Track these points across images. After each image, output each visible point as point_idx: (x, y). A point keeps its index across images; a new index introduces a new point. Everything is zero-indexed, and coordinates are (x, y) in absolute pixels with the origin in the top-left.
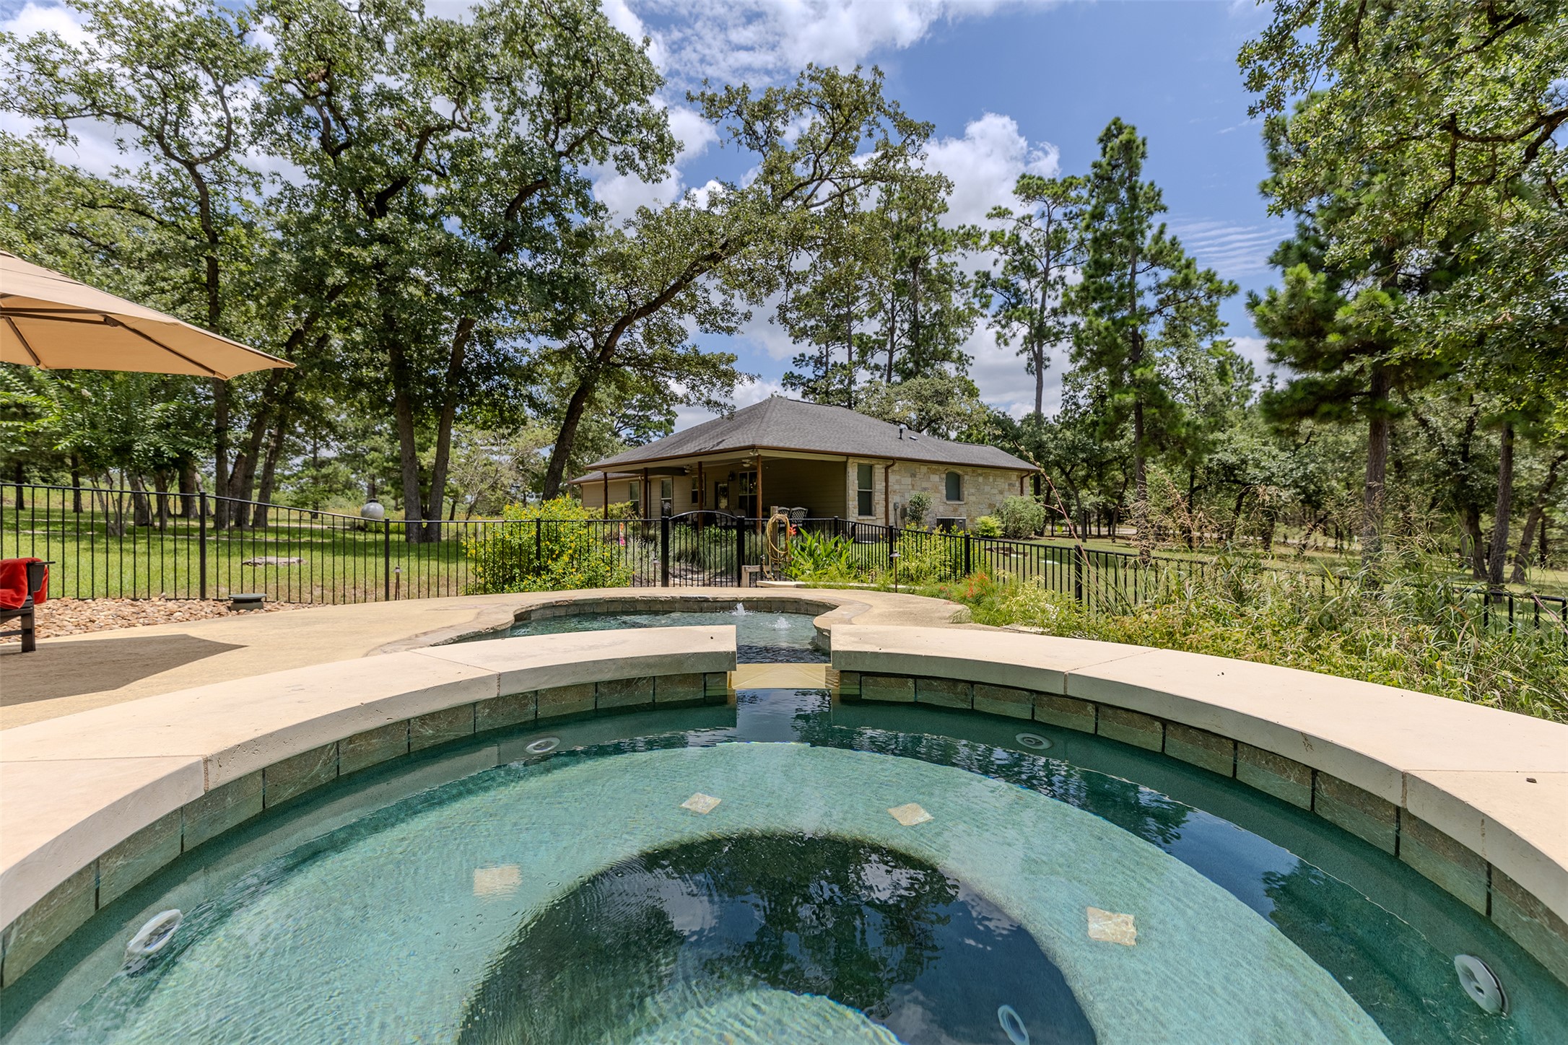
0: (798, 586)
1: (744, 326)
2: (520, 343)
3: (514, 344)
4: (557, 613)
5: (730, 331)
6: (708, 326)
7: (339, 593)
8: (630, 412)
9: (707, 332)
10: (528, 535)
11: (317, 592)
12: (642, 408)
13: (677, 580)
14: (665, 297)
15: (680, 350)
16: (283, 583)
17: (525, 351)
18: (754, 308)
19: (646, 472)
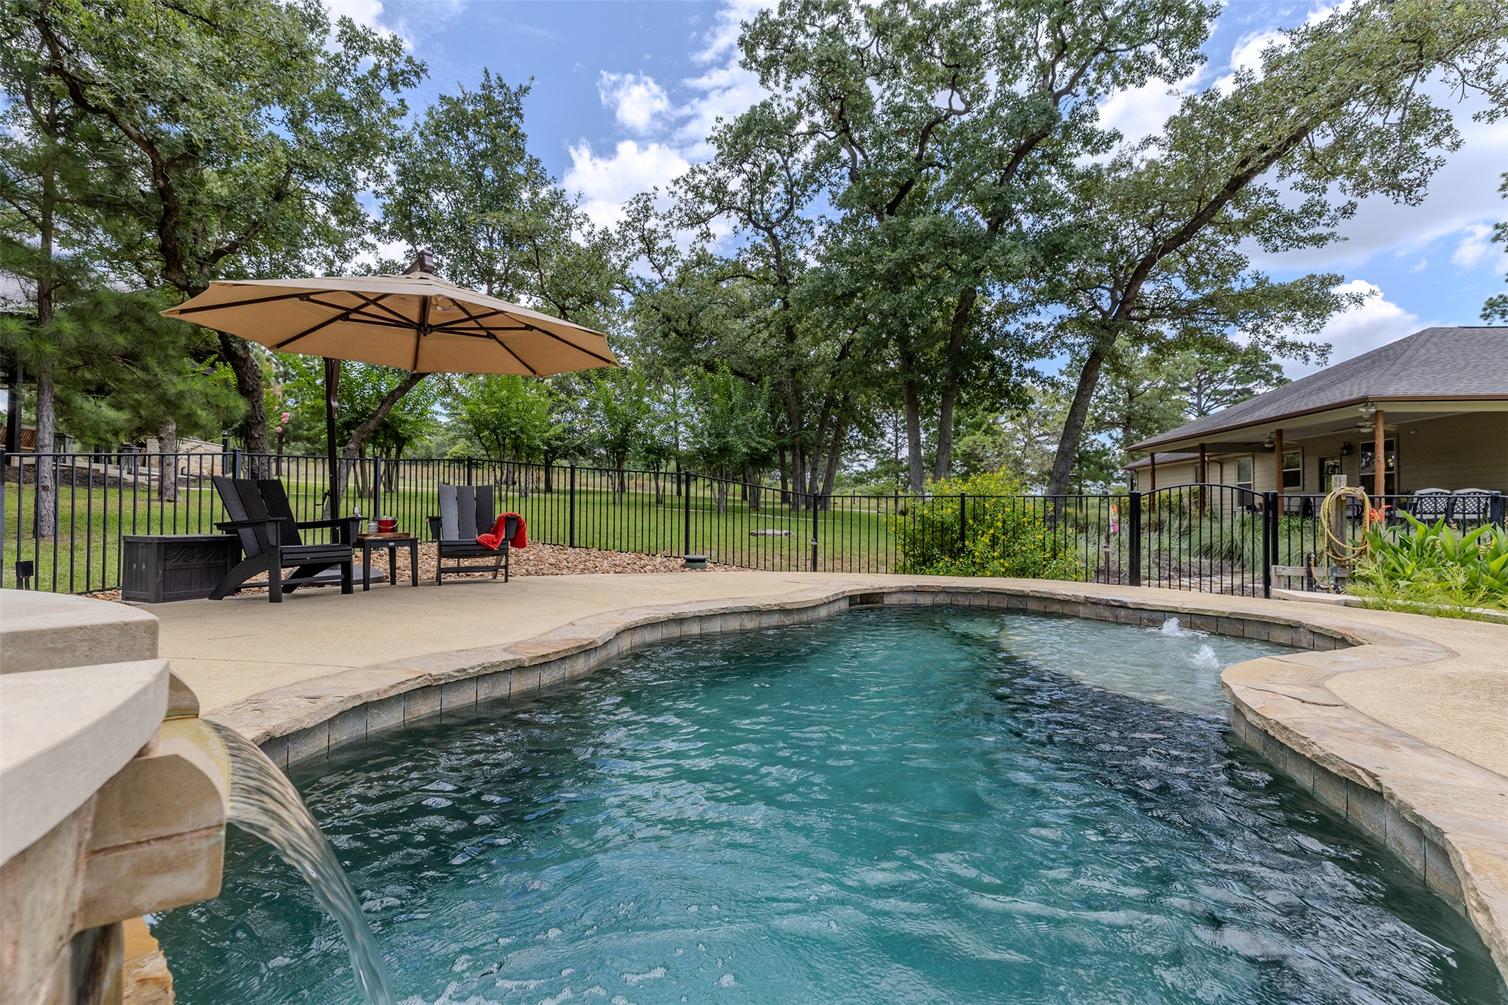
0: (1347, 604)
1: (1343, 227)
2: (1032, 319)
3: (1026, 320)
4: (994, 604)
5: (1319, 240)
6: (1279, 242)
7: (793, 562)
8: (1225, 387)
9: (1276, 250)
10: (949, 512)
11: (777, 560)
12: (1240, 380)
13: (1185, 581)
14: (1200, 219)
15: (1236, 286)
16: (761, 551)
17: (1037, 327)
18: (1358, 200)
19: (1202, 448)
